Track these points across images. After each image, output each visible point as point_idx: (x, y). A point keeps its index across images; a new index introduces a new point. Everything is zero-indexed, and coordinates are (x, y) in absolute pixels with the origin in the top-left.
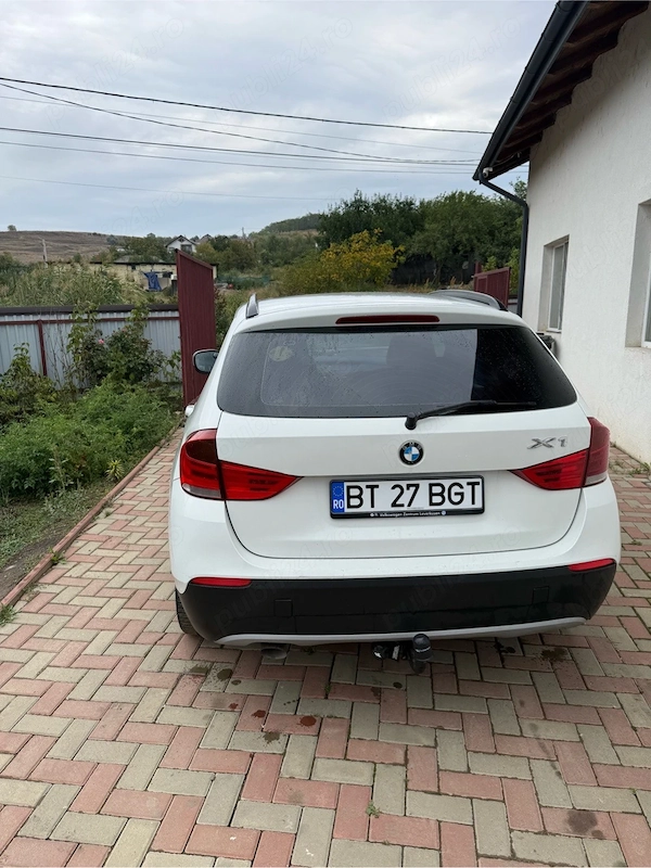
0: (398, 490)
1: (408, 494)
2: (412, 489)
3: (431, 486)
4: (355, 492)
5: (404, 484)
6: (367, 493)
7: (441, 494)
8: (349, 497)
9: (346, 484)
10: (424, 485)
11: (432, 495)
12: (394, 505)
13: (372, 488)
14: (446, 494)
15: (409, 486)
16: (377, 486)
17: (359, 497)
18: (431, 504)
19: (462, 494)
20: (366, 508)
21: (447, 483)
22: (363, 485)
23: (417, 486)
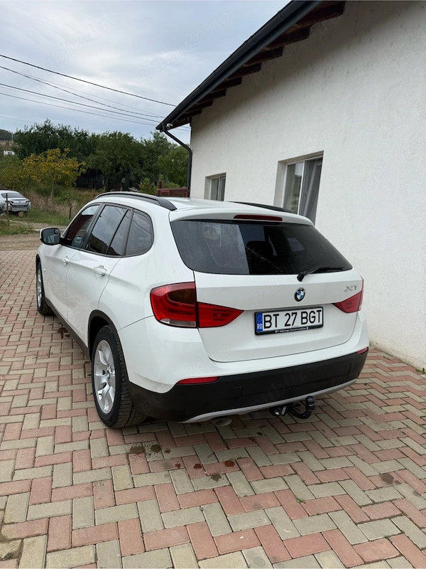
0: (288, 316)
1: (292, 318)
2: (294, 315)
3: (302, 313)
4: (268, 319)
5: (290, 313)
6: (273, 318)
7: (306, 318)
8: (265, 322)
9: (264, 314)
10: (299, 312)
11: (302, 318)
12: (286, 325)
13: (276, 315)
14: (308, 318)
15: (293, 314)
16: (278, 315)
17: (270, 321)
18: (302, 324)
19: (314, 317)
20: (273, 328)
21: (308, 311)
22: (271, 314)
23: (296, 313)
